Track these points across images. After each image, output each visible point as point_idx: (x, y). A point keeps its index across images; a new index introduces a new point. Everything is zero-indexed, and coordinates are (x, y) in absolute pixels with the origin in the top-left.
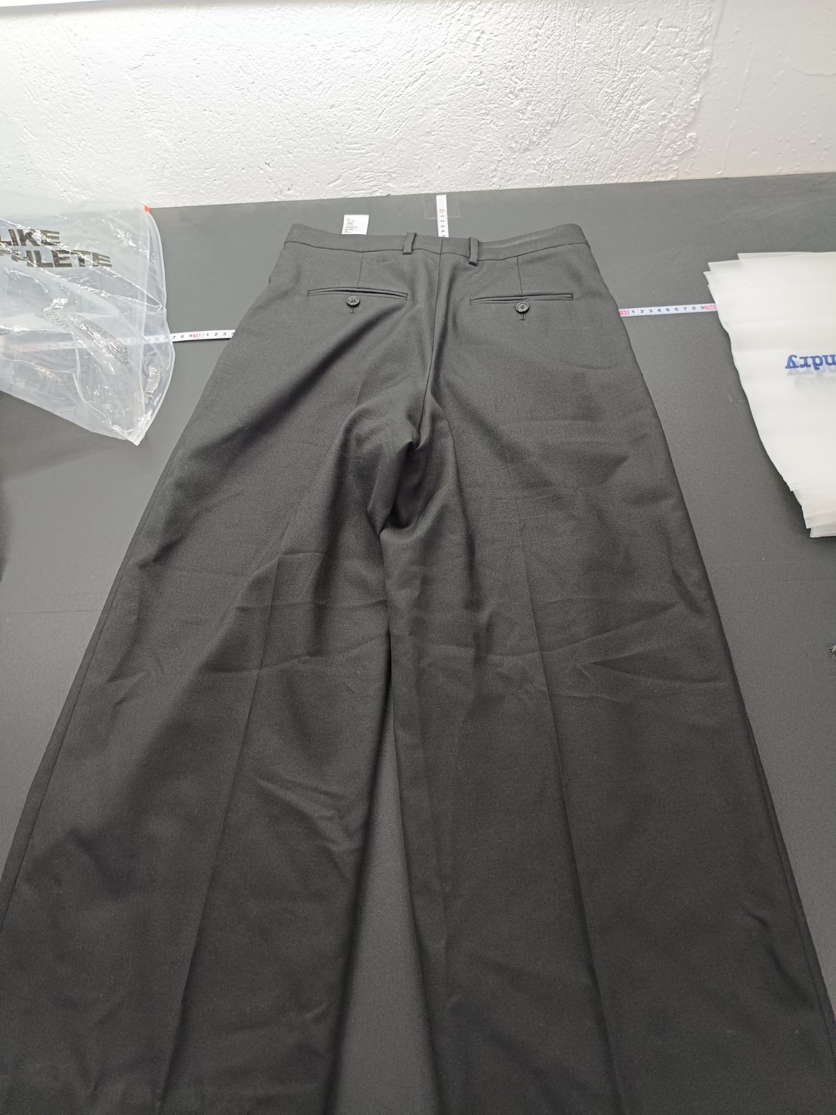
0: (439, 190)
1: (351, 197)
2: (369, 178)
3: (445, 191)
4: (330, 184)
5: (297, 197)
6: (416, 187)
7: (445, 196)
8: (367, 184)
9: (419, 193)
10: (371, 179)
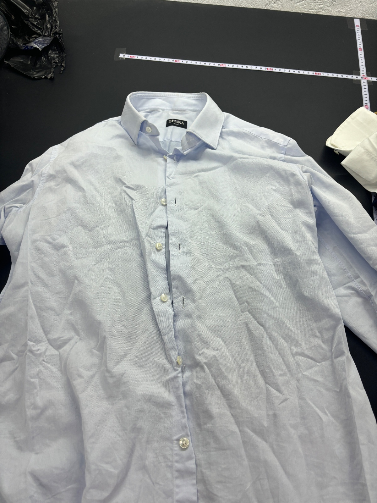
0: (355, 16)
1: (306, 13)
2: (320, 3)
3: (359, 17)
4: (297, 3)
5: (277, 9)
6: (343, 13)
7: (359, 20)
8: (318, 6)
9: (344, 16)
10: (320, 4)
